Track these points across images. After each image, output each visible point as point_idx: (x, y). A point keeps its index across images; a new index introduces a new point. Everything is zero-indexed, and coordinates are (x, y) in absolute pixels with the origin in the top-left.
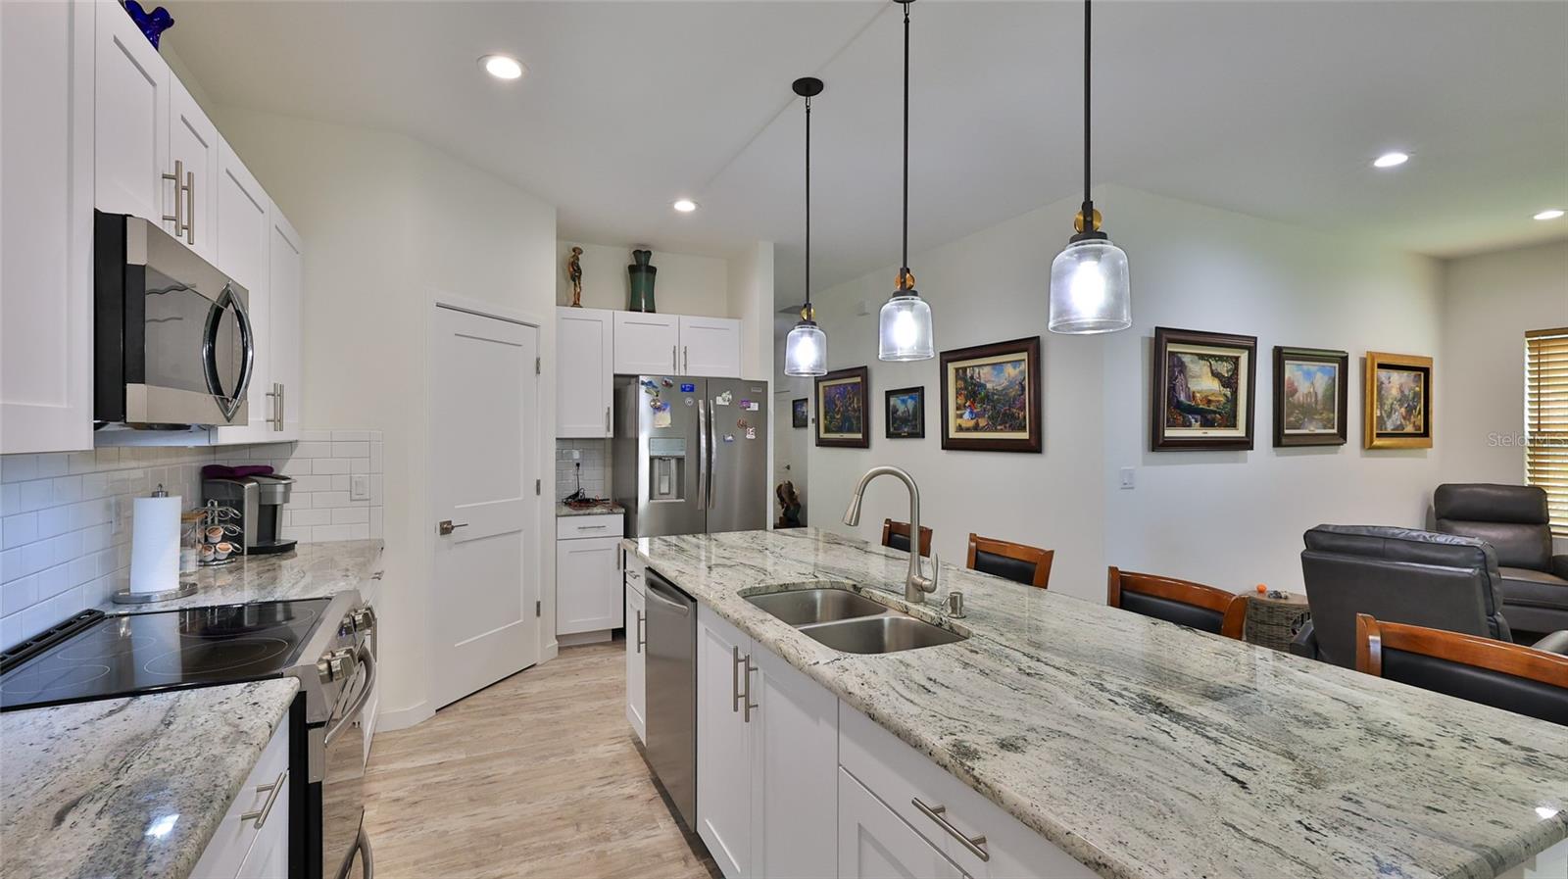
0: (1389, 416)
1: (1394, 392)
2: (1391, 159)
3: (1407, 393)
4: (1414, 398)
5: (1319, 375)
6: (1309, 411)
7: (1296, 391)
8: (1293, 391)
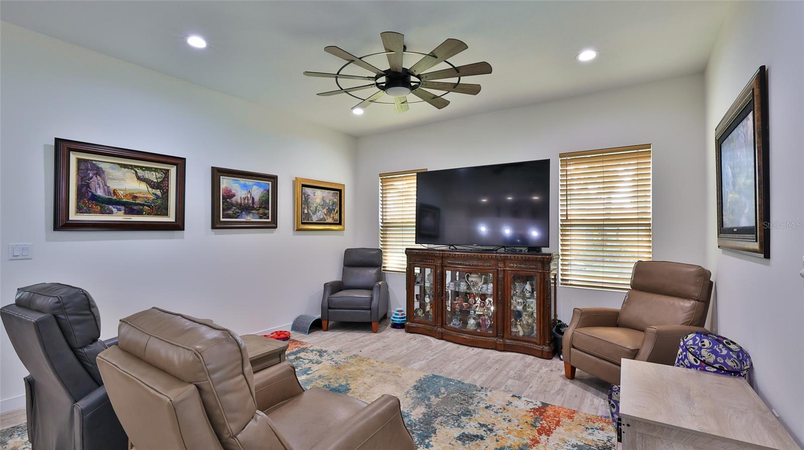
0: (315, 213)
1: (318, 201)
3: (327, 201)
4: (333, 205)
5: (255, 187)
6: (246, 208)
7: (234, 195)
8: (229, 195)
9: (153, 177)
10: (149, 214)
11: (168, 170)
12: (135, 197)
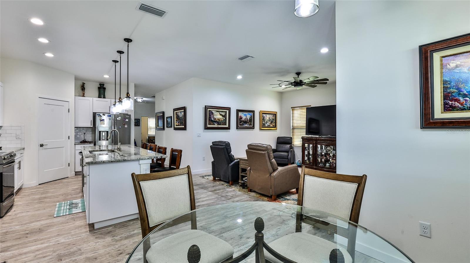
0: (266, 123)
1: (268, 119)
2: (240, 77)
3: (271, 119)
4: (273, 120)
5: (248, 115)
6: (245, 122)
7: (242, 118)
8: (241, 118)
9: (223, 114)
10: (222, 125)
11: (226, 112)
12: (219, 120)
